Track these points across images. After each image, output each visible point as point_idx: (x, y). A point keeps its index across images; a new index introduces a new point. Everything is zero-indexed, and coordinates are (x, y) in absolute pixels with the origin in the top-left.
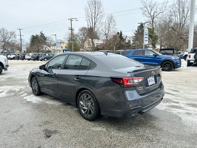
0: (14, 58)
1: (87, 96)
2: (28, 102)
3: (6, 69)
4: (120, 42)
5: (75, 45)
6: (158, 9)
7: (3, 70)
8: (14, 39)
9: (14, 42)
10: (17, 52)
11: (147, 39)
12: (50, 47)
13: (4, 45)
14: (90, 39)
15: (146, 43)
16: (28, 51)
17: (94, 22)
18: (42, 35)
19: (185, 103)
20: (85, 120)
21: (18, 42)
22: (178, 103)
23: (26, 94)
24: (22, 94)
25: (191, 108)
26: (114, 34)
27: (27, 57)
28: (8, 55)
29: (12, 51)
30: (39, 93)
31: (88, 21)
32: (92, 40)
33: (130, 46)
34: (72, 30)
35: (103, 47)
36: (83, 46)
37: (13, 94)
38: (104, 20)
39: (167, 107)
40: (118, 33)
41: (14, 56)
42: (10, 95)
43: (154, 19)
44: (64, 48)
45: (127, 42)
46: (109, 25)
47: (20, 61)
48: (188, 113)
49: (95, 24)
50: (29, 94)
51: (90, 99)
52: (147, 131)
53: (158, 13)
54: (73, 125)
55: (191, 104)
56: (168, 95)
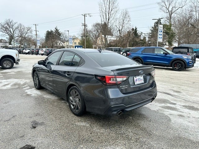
0: (28, 53)
1: (76, 92)
2: (28, 95)
3: (17, 63)
4: (133, 39)
5: (88, 41)
6: (177, 4)
7: (15, 64)
8: (30, 34)
9: (30, 37)
10: (33, 47)
11: (161, 36)
12: (64, 43)
13: (21, 40)
14: (103, 36)
15: (160, 40)
16: (43, 47)
17: (107, 17)
18: (57, 30)
19: (182, 105)
20: (73, 115)
21: (34, 37)
22: (175, 104)
23: (28, 87)
24: (25, 87)
25: (187, 110)
26: (128, 30)
27: (40, 52)
28: (24, 49)
29: (28, 46)
30: (40, 87)
31: (102, 17)
32: (105, 36)
33: (145, 43)
34: (85, 25)
35: (116, 44)
36: (95, 43)
37: (17, 87)
38: (118, 15)
39: (161, 108)
40: (133, 29)
41: (29, 51)
42: (14, 87)
43: (172, 15)
44: (77, 44)
45: (142, 38)
46: (123, 20)
47: (34, 56)
48: (181, 116)
49: (109, 20)
50: (31, 88)
51: (78, 95)
52: (129, 130)
53: (177, 9)
54: (60, 119)
55: (188, 106)
56: (168, 95)
